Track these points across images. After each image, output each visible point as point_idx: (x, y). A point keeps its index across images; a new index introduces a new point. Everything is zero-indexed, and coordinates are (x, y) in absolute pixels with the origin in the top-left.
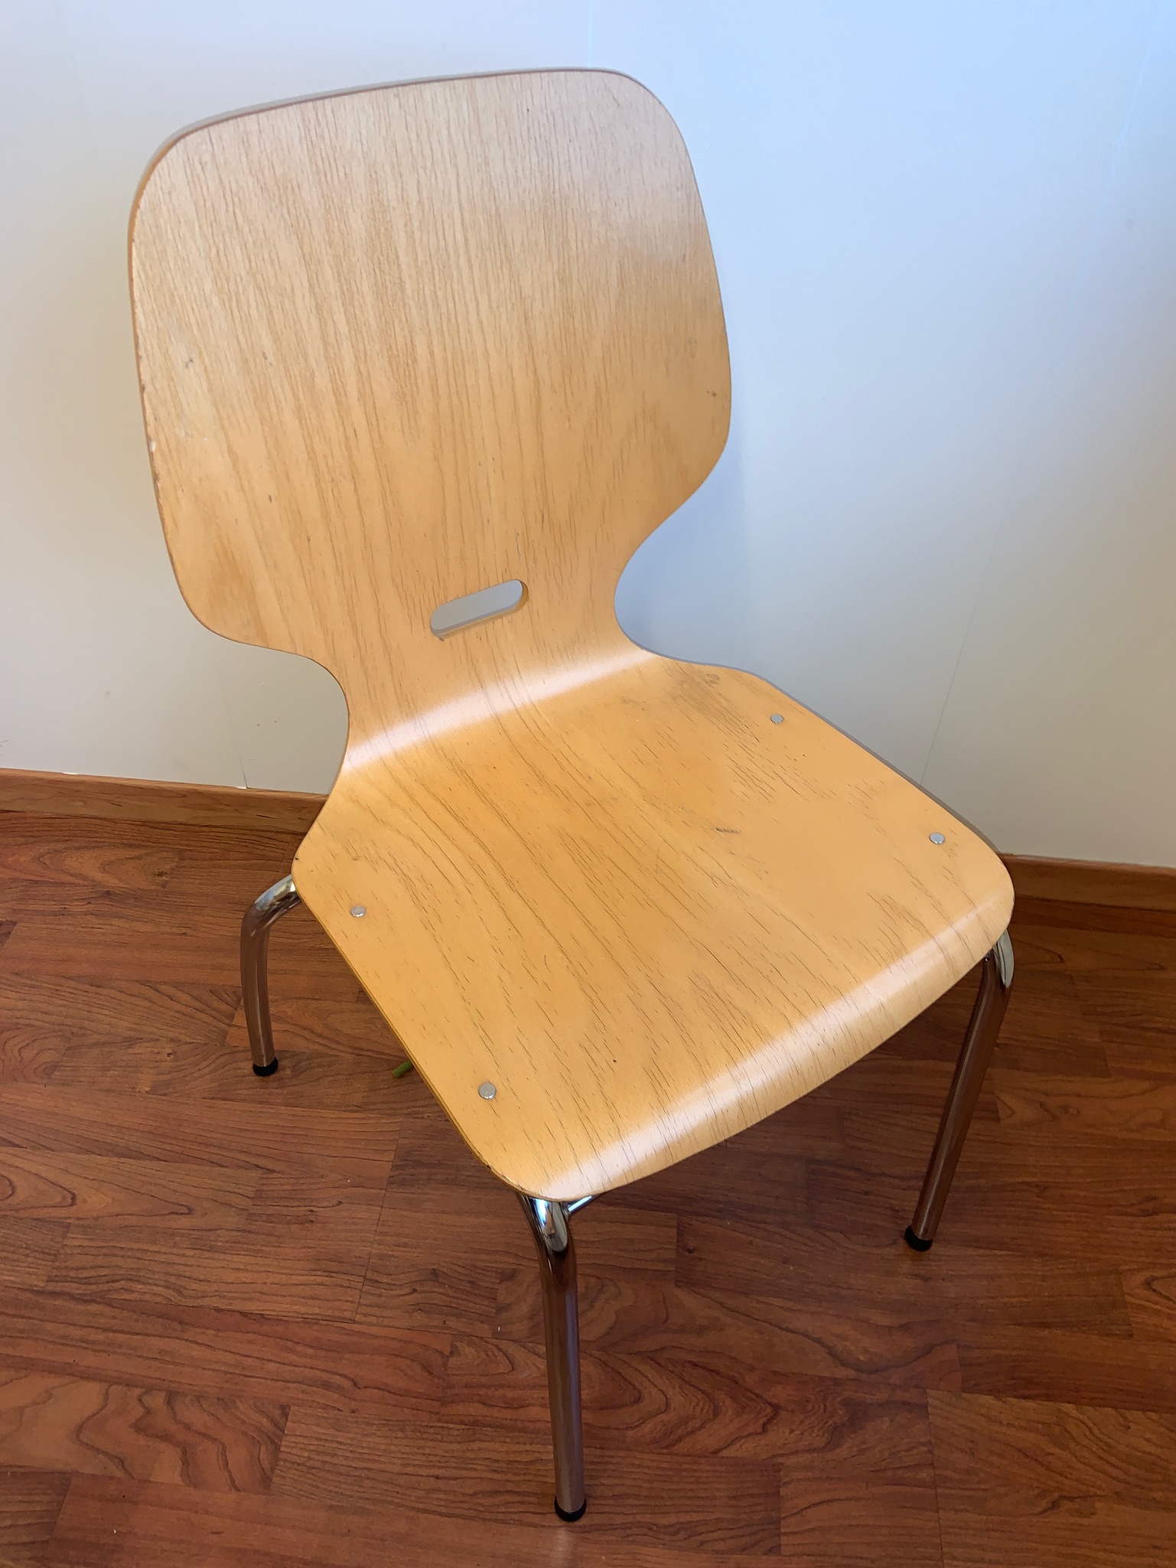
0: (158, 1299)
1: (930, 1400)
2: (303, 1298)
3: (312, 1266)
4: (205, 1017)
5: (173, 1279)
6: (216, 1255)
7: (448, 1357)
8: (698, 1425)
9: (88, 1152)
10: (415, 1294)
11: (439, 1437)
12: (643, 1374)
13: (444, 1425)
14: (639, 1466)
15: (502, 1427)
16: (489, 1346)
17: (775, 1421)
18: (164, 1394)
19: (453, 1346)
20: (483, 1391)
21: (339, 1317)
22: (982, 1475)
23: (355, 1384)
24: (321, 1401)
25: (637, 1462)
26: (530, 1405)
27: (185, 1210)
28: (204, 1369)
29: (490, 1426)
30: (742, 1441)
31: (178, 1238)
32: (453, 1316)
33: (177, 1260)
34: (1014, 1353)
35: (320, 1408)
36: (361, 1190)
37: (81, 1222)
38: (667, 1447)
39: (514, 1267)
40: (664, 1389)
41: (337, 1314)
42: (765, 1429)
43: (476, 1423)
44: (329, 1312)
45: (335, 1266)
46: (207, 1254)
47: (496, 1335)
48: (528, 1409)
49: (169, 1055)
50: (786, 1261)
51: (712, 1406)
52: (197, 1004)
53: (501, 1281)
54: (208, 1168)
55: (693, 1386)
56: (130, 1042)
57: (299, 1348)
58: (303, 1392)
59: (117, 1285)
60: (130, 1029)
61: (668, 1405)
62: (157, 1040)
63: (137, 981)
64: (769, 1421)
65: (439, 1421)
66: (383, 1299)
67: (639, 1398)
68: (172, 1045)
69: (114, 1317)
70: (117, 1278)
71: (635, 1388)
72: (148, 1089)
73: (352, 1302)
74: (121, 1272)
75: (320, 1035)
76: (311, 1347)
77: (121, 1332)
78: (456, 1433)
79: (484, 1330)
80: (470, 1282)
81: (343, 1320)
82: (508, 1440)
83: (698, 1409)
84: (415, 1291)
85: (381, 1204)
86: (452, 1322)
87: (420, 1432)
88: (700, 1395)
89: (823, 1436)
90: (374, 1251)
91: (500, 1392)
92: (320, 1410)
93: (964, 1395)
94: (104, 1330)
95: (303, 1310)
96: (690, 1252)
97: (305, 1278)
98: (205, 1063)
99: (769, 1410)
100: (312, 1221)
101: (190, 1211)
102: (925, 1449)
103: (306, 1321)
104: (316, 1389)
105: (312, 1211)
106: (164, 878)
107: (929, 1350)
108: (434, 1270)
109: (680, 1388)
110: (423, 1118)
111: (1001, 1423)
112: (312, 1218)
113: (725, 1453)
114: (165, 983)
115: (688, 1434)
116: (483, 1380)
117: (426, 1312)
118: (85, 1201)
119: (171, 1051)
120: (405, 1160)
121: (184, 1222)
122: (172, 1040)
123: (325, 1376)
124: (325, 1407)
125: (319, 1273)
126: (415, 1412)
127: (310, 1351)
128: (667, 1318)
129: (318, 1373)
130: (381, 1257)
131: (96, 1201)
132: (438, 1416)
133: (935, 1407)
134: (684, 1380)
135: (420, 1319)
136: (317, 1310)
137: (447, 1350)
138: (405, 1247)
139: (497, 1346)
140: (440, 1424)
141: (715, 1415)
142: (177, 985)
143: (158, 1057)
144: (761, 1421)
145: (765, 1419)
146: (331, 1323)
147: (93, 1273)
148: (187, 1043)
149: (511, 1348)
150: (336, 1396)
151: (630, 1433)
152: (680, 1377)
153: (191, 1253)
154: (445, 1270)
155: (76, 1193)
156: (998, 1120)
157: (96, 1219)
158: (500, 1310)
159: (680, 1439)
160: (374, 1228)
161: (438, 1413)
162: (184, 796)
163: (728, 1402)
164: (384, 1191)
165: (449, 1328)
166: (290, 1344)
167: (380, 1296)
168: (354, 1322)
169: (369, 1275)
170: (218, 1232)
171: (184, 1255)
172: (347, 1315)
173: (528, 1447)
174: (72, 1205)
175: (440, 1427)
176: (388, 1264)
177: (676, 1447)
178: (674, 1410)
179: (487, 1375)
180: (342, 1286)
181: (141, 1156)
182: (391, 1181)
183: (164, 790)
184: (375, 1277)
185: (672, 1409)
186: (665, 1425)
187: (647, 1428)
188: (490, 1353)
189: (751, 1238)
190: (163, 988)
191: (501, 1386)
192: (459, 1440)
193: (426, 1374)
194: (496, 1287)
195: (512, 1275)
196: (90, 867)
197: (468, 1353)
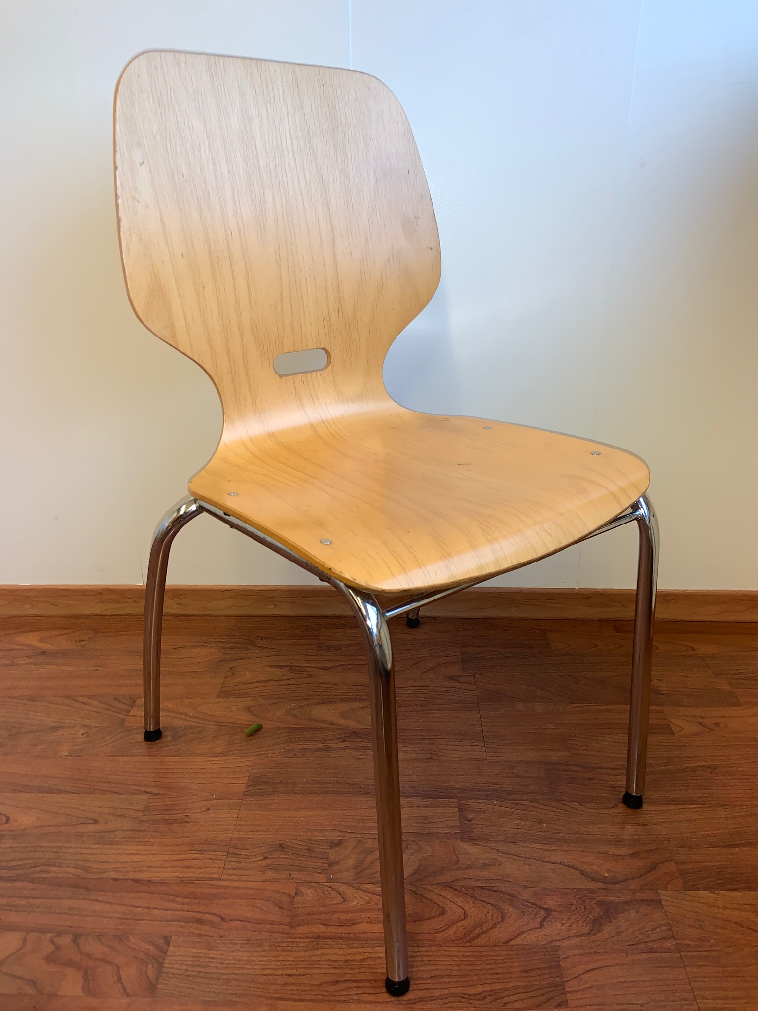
0: (70, 876)
1: (663, 897)
2: (181, 868)
3: (188, 848)
4: (110, 713)
5: (81, 863)
6: (115, 847)
7: (294, 897)
8: (491, 926)
9: (20, 792)
10: (267, 860)
11: (290, 949)
12: (444, 897)
13: (294, 940)
14: (449, 956)
15: (340, 938)
16: (326, 888)
17: (549, 919)
18: (70, 936)
19: (297, 889)
20: (323, 916)
21: (208, 878)
22: (712, 941)
23: (223, 919)
24: (196, 932)
25: (446, 953)
26: (360, 922)
27: (91, 821)
28: (104, 917)
29: (330, 938)
30: (526, 934)
31: (85, 838)
32: (296, 871)
33: (85, 851)
34: (718, 864)
35: (196, 936)
36: (223, 801)
37: (13, 833)
38: (469, 942)
39: (340, 838)
40: (461, 905)
41: (207, 876)
42: (541, 925)
43: (319, 937)
44: (201, 875)
45: (205, 847)
46: (107, 847)
47: (329, 880)
48: (358, 925)
49: (83, 734)
50: (540, 821)
51: (499, 913)
52: (104, 706)
53: (331, 848)
54: (108, 796)
55: (483, 901)
56: (54, 729)
57: (178, 899)
58: (182, 927)
59: (38, 869)
60: (56, 722)
61: (465, 915)
62: (75, 727)
63: (62, 696)
64: (544, 919)
65: (289, 938)
66: (242, 864)
67: (443, 911)
68: (85, 728)
69: (34, 889)
70: (38, 865)
71: (439, 906)
72: (66, 754)
73: (219, 868)
74: (42, 861)
75: (191, 717)
76: (188, 898)
77: (39, 898)
78: (302, 945)
79: (322, 878)
80: (308, 849)
81: (213, 879)
82: (344, 946)
83: (489, 916)
84: (266, 858)
85: (238, 808)
86: (295, 875)
87: (275, 946)
88: (489, 907)
89: (587, 925)
90: (234, 836)
91: (336, 916)
92: (195, 938)
93: (687, 892)
94: (26, 898)
95: (181, 875)
96: (469, 820)
97: (183, 856)
98: (109, 738)
99: (543, 913)
100: (187, 822)
101: (95, 821)
102: (664, 928)
103: (183, 881)
104: (191, 924)
105: (187, 816)
106: (83, 643)
107: (654, 867)
108: (280, 844)
109: (474, 903)
110: (268, 757)
111: (718, 907)
112: (188, 820)
113: (514, 943)
114: (81, 696)
115: (483, 932)
116: (322, 909)
117: (275, 870)
118: (16, 820)
119: (84, 732)
120: (255, 781)
121: (92, 828)
122: (85, 726)
123: (198, 916)
124: (200, 935)
125: (193, 852)
126: (270, 933)
127: (186, 900)
128: (458, 861)
129: (193, 914)
130: (239, 839)
131: (24, 820)
132: (288, 935)
133: (667, 901)
134: (476, 898)
135: (270, 874)
136: (192, 875)
137: (293, 893)
138: (257, 832)
139: (331, 887)
140: (290, 940)
141: (503, 919)
142: (89, 697)
143: (75, 736)
144: (539, 920)
145: (541, 918)
146: (202, 882)
147: (19, 863)
148: (96, 727)
149: (342, 888)
150: (208, 928)
151: (439, 935)
152: (473, 896)
153: (96, 846)
154: (289, 844)
155: (9, 816)
156: (673, 733)
157: (24, 830)
158: (331, 865)
159: (478, 936)
160: (234, 822)
161: (288, 933)
162: (101, 594)
163: (511, 909)
164: (241, 801)
165: (294, 878)
166: (171, 897)
167: (240, 862)
168: (220, 880)
169: (231, 850)
170: (116, 832)
171: (90, 848)
172: (215, 876)
173: (361, 950)
174: (6, 823)
175: (290, 942)
176: (245, 843)
177: (475, 942)
178: (471, 918)
179: (325, 906)
180: (211, 859)
181: (59, 792)
182: (246, 794)
183: (87, 590)
184: (236, 851)
185: (469, 917)
186: (465, 928)
187: (451, 931)
188: (326, 892)
189: (513, 810)
190: (80, 699)
191: (336, 912)
192: (306, 949)
193: (277, 909)
194: (328, 851)
195: (339, 844)
196: (32, 640)
197: (309, 893)
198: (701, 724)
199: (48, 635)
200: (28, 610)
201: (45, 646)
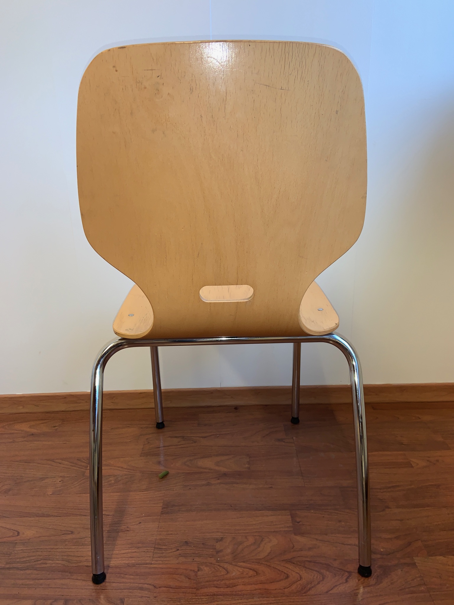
0: (60, 565)
1: (416, 561)
2: (127, 558)
3: (130, 546)
4: (75, 468)
5: (66, 557)
6: (85, 547)
7: (197, 572)
8: (317, 583)
9: (24, 517)
10: (178, 551)
11: (197, 602)
12: (287, 568)
13: (199, 597)
14: (293, 602)
15: (227, 595)
16: (216, 566)
17: (350, 577)
18: (63, 601)
19: (198, 567)
20: (215, 583)
21: (144, 563)
22: (448, 585)
23: (155, 587)
24: (140, 595)
25: (292, 600)
26: (237, 585)
27: (70, 533)
28: (82, 589)
29: (221, 595)
30: (338, 587)
31: (67, 543)
32: (197, 557)
33: (67, 550)
35: (139, 598)
36: (149, 517)
37: (22, 541)
38: (305, 593)
39: (222, 536)
40: (298, 572)
41: (143, 562)
42: (347, 581)
43: (214, 595)
44: (140, 562)
45: (140, 545)
46: (81, 547)
47: (217, 561)
48: (237, 587)
49: (60, 481)
50: (340, 521)
51: (321, 576)
52: (72, 464)
53: (217, 542)
54: (79, 517)
55: (311, 569)
56: (42, 479)
57: (127, 576)
58: (130, 592)
59: (39, 562)
60: (43, 475)
61: (301, 578)
62: (55, 477)
63: (46, 460)
64: (348, 578)
65: (197, 596)
66: (164, 554)
67: (288, 576)
68: (61, 478)
69: (38, 574)
70: (39, 559)
71: (285, 573)
72: (51, 493)
73: (150, 557)
74: (41, 557)
75: (125, 469)
76: (132, 575)
77: (41, 579)
78: (205, 600)
79: (212, 560)
80: (203, 544)
81: (147, 564)
82: (230, 599)
83: (315, 577)
85: (158, 521)
86: (197, 559)
87: (188, 601)
88: (315, 572)
89: (373, 580)
90: (157, 538)
91: (223, 582)
93: (430, 557)
94: (33, 579)
95: (127, 562)
96: (298, 523)
97: (127, 551)
98: (76, 483)
99: (347, 574)
100: (128, 531)
101: (72, 533)
102: (419, 579)
103: (128, 566)
104: (136, 591)
105: (128, 527)
106: (56, 428)
107: (409, 544)
108: (186, 541)
109: (305, 570)
110: (173, 490)
111: (449, 565)
112: (128, 529)
113: (331, 592)
114: (57, 459)
115: (312, 587)
116: (215, 578)
117: (184, 557)
118: (23, 534)
120: (167, 505)
121: (70, 537)
123: (140, 585)
124: (142, 597)
125: (133, 548)
126: (184, 594)
127: (132, 577)
128: (294, 546)
129: (137, 585)
130: (161, 539)
131: (29, 533)
132: (196, 594)
133: (419, 563)
134: (306, 568)
135: (182, 559)
136: (133, 562)
137: (196, 569)
138: (171, 535)
139: (219, 565)
141: (323, 578)
142: (62, 459)
143: (55, 483)
144: (345, 578)
146: (141, 565)
147: (28, 559)
148: (68, 477)
149: (226, 566)
150: (146, 592)
151: (286, 590)
152: (304, 567)
153: (74, 547)
154: (191, 541)
155: (19, 531)
156: (412, 467)
157: (29, 540)
158: (218, 552)
159: (310, 589)
160: (157, 530)
162: (65, 398)
163: (328, 573)
164: (159, 517)
165: (196, 561)
166: (122, 575)
167: (162, 553)
168: (152, 564)
169: (156, 546)
170: (86, 539)
171: (70, 548)
172: (147, 562)
173: (240, 601)
174: (17, 536)
175: (197, 598)
176: (164, 542)
177: (308, 593)
178: (304, 579)
179: (216, 576)
180: (144, 552)
181: (48, 516)
182: (162, 513)
183: (58, 396)
184: (160, 547)
186: (301, 585)
187: (294, 587)
188: (216, 568)
189: (323, 515)
190: (57, 461)
191: (223, 580)
192: (207, 602)
193: (187, 579)
194: (215, 544)
195: (222, 539)
196: (25, 427)
197: (206, 570)
198: (428, 461)
199: (34, 424)
200: (21, 409)
201: (33, 431)
